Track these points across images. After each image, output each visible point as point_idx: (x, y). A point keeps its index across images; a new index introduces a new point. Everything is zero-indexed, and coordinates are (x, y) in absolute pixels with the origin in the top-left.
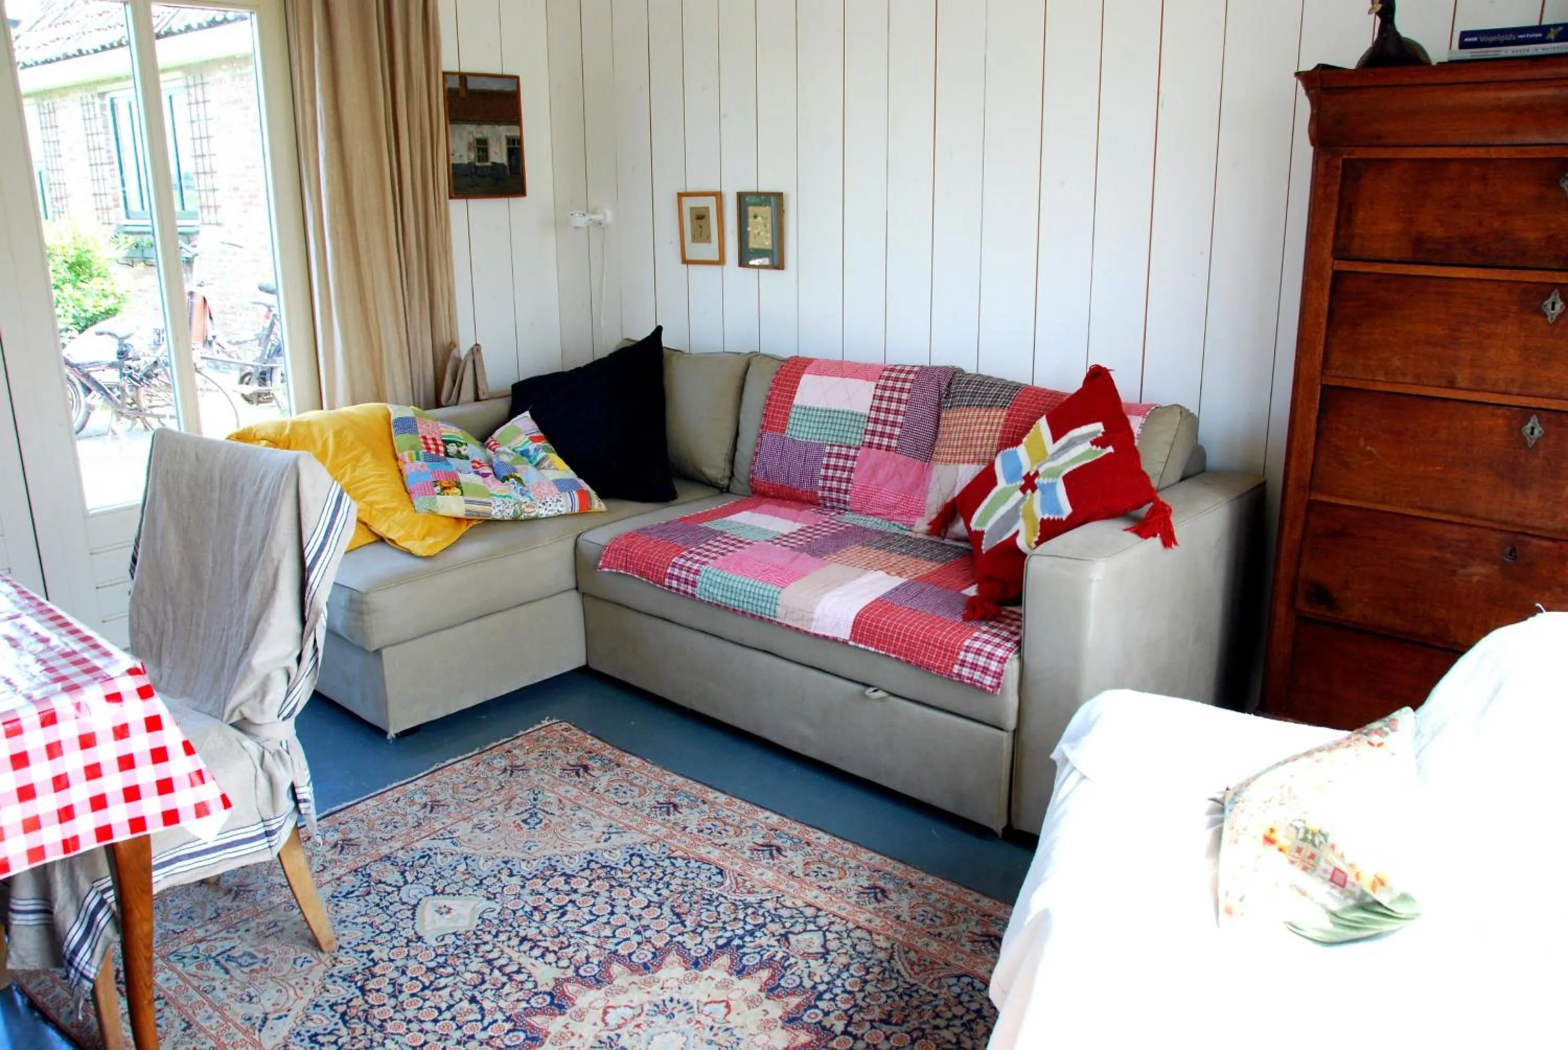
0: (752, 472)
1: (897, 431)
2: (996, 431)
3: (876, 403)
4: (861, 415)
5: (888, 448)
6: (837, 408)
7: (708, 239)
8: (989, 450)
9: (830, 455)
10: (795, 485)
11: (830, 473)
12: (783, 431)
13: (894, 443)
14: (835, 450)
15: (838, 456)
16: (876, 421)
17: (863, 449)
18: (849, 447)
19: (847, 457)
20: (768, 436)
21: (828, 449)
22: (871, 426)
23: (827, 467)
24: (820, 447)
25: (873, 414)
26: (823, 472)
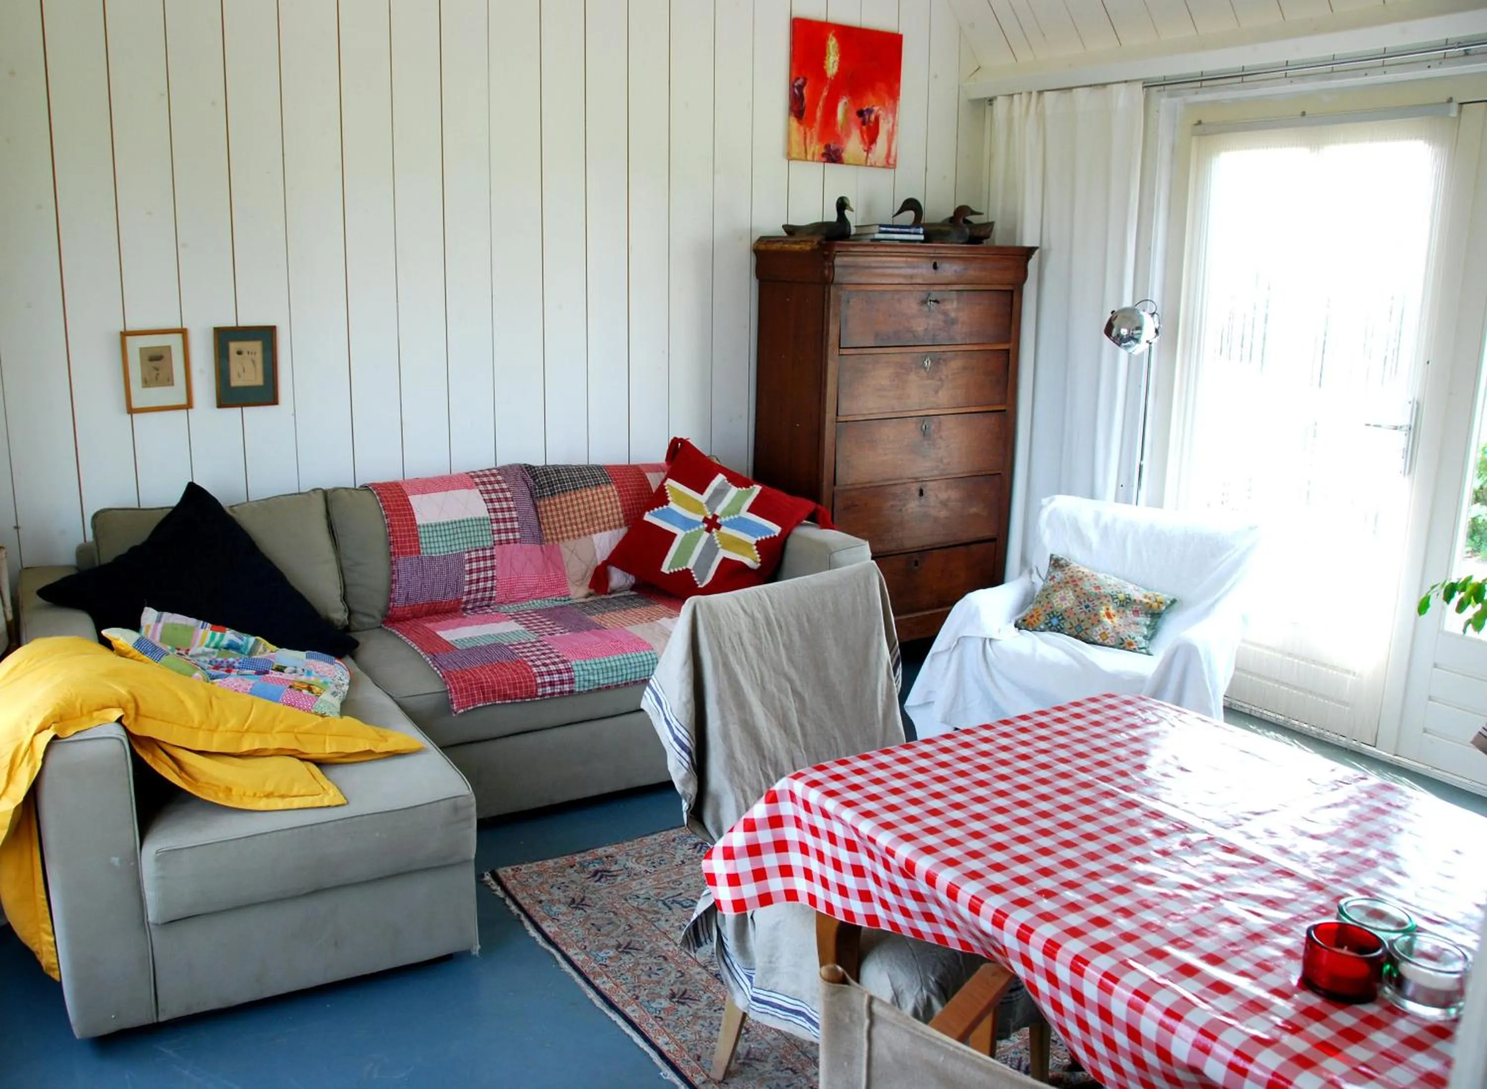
0: (390, 600)
1: (516, 525)
2: (616, 501)
3: (490, 506)
4: (484, 519)
5: (515, 541)
6: (460, 518)
7: (169, 381)
8: (616, 517)
9: (470, 561)
10: (439, 599)
11: (475, 576)
12: (419, 552)
13: (518, 535)
14: (473, 555)
15: (478, 559)
16: (497, 521)
17: (496, 547)
18: (484, 549)
19: (485, 558)
20: (403, 563)
21: (466, 556)
22: (495, 526)
23: (471, 572)
24: (459, 556)
25: (493, 516)
26: (467, 578)
